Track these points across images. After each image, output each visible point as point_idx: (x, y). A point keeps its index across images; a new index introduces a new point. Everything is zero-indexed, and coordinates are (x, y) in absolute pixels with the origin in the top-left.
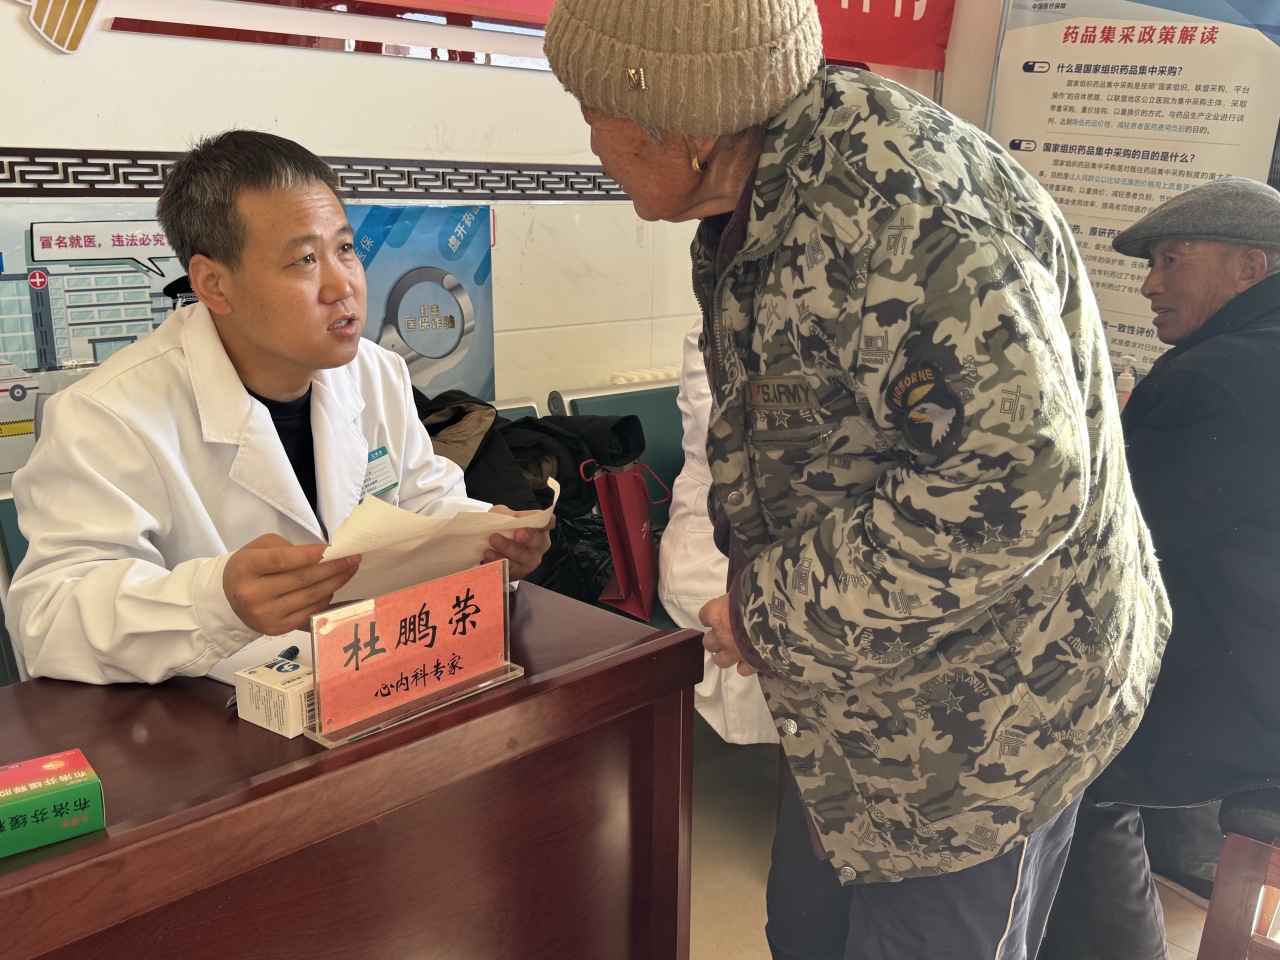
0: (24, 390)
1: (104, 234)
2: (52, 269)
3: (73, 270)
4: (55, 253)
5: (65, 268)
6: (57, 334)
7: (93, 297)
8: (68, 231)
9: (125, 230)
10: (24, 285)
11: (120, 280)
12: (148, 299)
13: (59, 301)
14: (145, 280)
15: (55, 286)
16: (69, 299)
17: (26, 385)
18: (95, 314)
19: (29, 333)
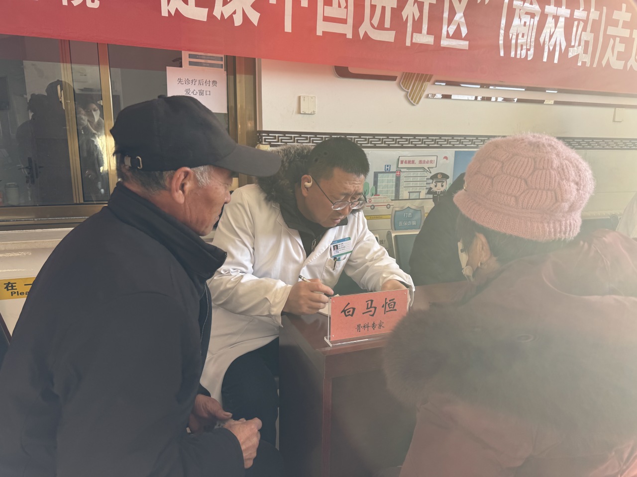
0: (390, 205)
1: (417, 160)
2: (402, 170)
3: (407, 171)
4: (404, 165)
5: (405, 170)
6: (401, 190)
7: (411, 179)
8: (408, 159)
9: (423, 159)
10: (395, 175)
11: (419, 174)
12: (425, 180)
13: (403, 179)
14: (426, 174)
15: (402, 175)
16: (405, 179)
17: (391, 204)
18: (411, 184)
19: (394, 189)
